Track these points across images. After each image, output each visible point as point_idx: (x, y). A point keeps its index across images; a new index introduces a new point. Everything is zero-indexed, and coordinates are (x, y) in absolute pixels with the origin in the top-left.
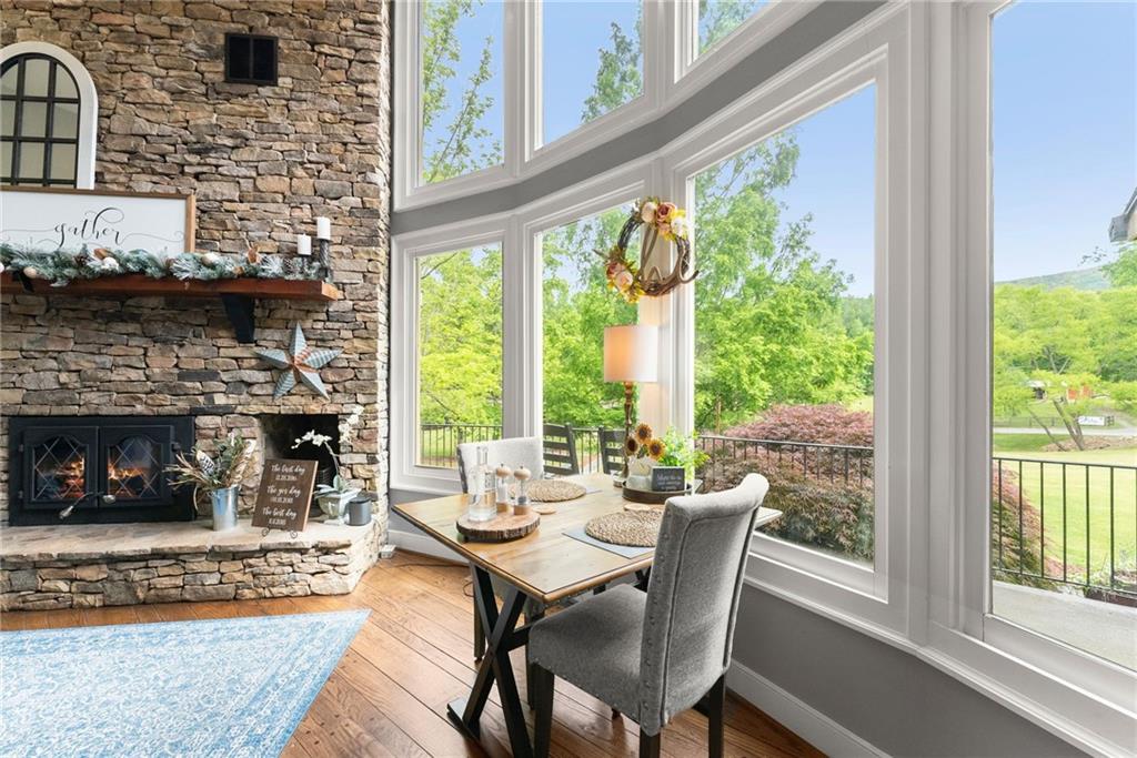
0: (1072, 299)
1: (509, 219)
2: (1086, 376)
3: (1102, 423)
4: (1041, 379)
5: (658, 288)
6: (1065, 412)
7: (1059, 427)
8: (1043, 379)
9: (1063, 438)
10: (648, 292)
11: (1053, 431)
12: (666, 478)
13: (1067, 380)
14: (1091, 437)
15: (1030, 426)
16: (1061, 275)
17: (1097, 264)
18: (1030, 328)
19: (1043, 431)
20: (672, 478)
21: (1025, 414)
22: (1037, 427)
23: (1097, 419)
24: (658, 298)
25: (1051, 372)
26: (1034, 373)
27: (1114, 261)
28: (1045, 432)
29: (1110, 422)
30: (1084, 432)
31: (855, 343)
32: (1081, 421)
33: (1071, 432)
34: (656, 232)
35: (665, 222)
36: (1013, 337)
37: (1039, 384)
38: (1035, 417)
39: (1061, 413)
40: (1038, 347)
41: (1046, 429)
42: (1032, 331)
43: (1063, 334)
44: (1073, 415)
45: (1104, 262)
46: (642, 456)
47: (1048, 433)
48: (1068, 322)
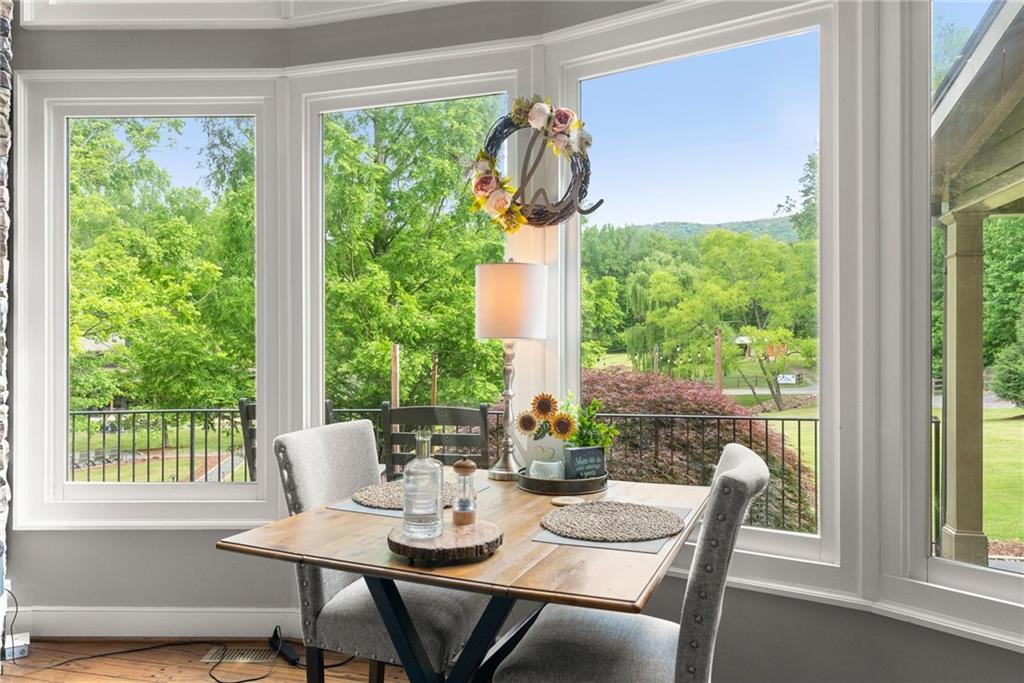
0: (772, 251)
1: (274, 81)
2: (782, 331)
3: (793, 381)
4: (747, 334)
5: (542, 217)
6: (768, 372)
7: (762, 387)
8: (748, 335)
9: (765, 398)
10: (530, 221)
11: (759, 391)
12: (585, 461)
13: (768, 335)
14: (787, 396)
15: (738, 387)
16: (757, 222)
17: (788, 214)
18: (739, 279)
19: (750, 392)
20: (592, 460)
21: (734, 373)
22: (744, 387)
23: (789, 377)
24: (539, 230)
25: (754, 328)
26: (743, 329)
27: (800, 212)
28: (751, 392)
29: (800, 381)
30: (783, 391)
31: (593, 288)
32: (781, 379)
33: (772, 392)
34: (545, 143)
35: (562, 133)
36: (724, 289)
37: (745, 340)
38: (743, 377)
39: (765, 373)
40: (746, 300)
41: (753, 389)
42: (740, 282)
43: (765, 287)
44: (773, 374)
45: (794, 212)
46: (542, 436)
47: (754, 393)
48: (770, 274)
